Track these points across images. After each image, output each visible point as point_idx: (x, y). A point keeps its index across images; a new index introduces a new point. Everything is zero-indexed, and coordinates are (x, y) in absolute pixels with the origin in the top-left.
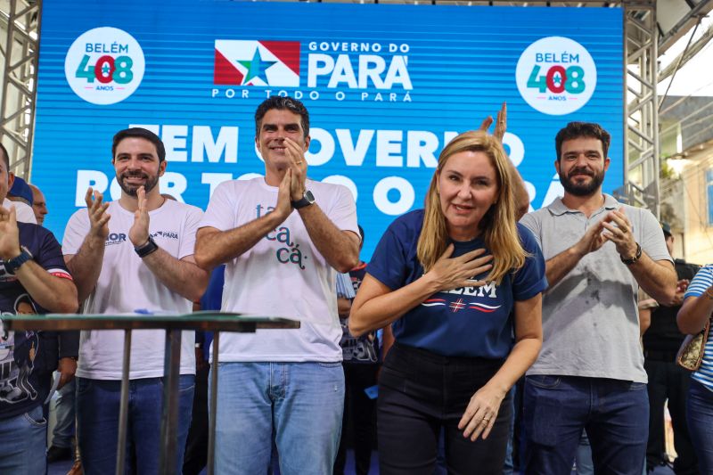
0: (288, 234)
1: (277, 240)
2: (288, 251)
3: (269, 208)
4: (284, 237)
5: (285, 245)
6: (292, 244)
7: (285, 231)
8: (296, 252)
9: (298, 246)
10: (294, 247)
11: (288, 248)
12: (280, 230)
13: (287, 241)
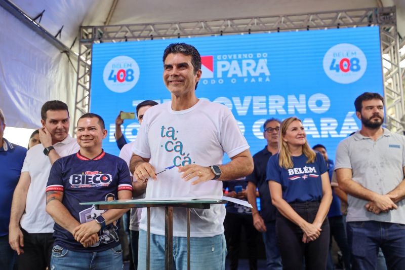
0: (181, 146)
1: (174, 151)
2: (181, 159)
3: (169, 129)
4: (178, 149)
5: (178, 154)
6: (184, 154)
7: (179, 144)
8: (187, 159)
9: (189, 154)
10: (186, 156)
11: (181, 156)
12: (176, 143)
13: (181, 151)
